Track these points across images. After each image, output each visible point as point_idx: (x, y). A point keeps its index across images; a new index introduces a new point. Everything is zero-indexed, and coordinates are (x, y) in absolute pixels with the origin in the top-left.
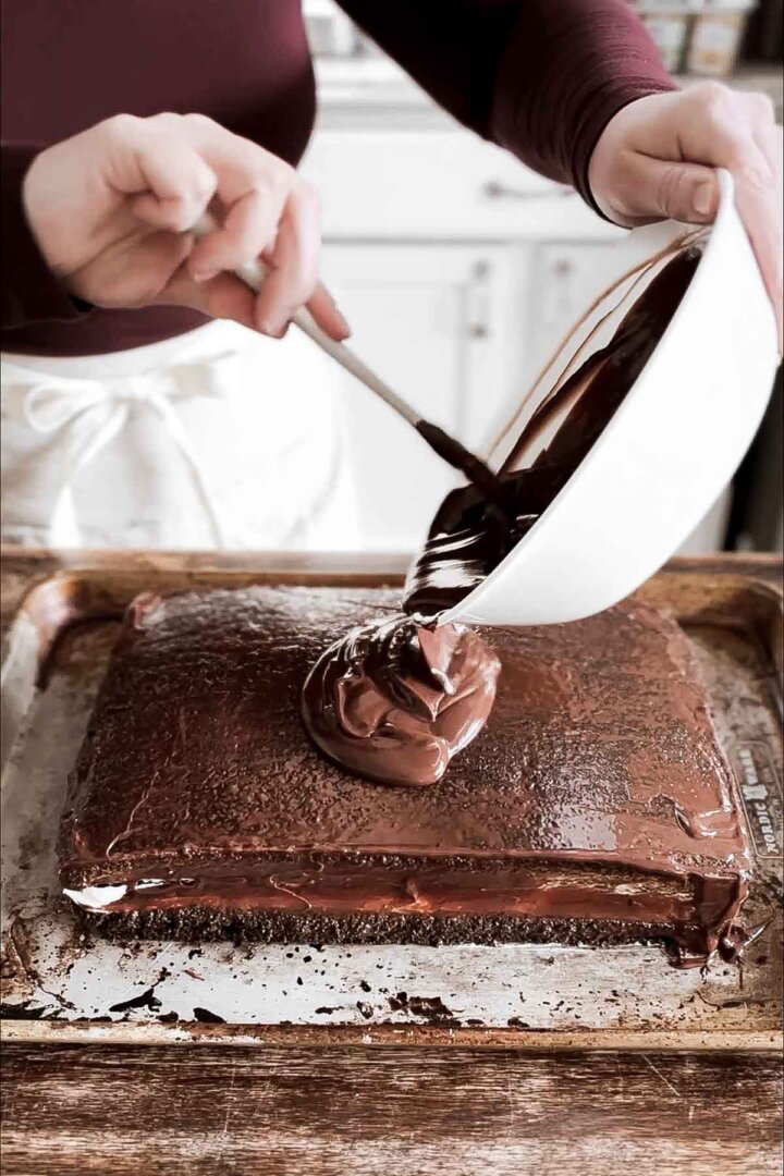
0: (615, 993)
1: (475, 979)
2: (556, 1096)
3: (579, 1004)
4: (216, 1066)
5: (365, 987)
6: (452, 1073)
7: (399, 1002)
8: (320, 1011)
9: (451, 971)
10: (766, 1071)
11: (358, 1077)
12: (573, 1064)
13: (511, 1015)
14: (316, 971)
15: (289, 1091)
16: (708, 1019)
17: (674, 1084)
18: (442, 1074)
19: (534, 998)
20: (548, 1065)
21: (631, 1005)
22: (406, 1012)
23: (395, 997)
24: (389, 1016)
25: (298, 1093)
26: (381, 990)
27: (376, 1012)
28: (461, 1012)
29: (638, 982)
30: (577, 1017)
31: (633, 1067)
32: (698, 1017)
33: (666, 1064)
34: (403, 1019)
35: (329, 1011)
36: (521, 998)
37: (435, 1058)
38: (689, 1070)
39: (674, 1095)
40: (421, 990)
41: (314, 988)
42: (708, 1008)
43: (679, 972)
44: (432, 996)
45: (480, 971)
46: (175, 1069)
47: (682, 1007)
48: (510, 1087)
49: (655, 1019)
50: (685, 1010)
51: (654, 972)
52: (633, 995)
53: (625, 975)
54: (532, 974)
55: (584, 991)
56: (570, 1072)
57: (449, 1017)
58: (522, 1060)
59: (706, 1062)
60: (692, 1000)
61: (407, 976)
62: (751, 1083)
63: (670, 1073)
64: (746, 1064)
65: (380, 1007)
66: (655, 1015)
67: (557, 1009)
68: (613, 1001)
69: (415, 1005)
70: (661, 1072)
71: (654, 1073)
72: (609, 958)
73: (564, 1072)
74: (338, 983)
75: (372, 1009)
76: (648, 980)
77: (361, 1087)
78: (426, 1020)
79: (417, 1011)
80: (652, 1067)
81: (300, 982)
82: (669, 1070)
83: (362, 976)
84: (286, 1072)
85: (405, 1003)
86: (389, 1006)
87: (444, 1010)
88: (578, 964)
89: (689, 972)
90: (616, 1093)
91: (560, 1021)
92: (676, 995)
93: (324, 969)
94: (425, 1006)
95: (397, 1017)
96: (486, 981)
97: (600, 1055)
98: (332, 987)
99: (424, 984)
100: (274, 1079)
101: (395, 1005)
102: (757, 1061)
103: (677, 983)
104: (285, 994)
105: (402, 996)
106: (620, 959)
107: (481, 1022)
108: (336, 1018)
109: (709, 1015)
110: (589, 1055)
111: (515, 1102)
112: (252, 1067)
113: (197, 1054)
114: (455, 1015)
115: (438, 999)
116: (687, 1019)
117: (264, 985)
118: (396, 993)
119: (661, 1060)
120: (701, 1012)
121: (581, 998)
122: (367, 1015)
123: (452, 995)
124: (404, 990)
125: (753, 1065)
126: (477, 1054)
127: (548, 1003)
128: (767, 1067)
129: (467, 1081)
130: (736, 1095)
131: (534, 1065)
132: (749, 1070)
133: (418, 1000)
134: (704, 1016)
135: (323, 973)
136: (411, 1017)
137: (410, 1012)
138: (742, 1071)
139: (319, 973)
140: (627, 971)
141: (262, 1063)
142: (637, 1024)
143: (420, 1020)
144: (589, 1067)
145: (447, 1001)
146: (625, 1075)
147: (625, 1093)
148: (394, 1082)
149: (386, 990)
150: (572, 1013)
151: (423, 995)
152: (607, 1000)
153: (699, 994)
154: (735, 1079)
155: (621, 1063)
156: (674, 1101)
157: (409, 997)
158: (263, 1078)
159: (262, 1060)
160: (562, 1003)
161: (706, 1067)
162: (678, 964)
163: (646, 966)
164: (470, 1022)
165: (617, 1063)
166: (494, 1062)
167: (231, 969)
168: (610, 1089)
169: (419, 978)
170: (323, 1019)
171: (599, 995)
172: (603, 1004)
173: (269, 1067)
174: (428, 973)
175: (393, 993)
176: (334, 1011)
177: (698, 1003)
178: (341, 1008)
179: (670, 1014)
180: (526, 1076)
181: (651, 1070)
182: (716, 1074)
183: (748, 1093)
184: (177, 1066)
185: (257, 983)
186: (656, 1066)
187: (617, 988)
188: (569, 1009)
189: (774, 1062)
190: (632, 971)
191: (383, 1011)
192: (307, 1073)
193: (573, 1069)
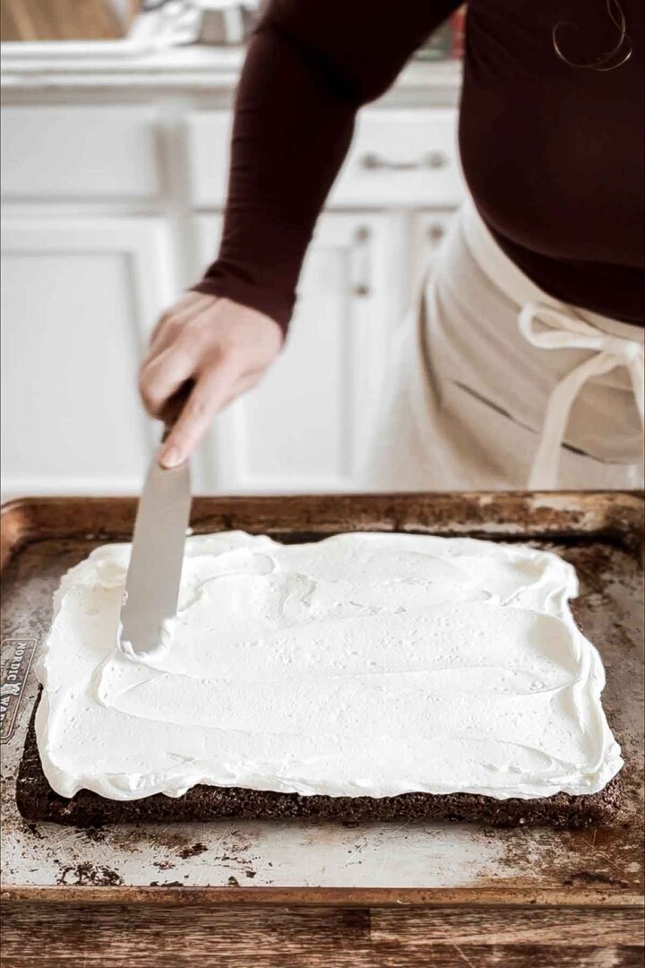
4: (69, 959)
10: (566, 959)
12: (391, 954)
20: (368, 955)
31: (446, 956)
33: (476, 953)
37: (268, 949)
38: (496, 958)
46: (32, 962)
56: (388, 961)
58: (345, 951)
59: (512, 950)
63: (479, 961)
64: (548, 952)
70: (471, 960)
71: (464, 961)
73: (382, 961)
80: (463, 956)
82: (478, 958)
84: (132, 963)
97: (417, 946)
102: (557, 949)
110: (406, 946)
112: (102, 959)
113: (52, 947)
119: (470, 949)
125: (554, 953)
126: (305, 946)
128: (567, 955)
131: (356, 955)
132: (551, 957)
138: (543, 958)
141: (112, 956)
144: (406, 956)
146: (439, 962)
154: (537, 965)
155: (435, 952)
159: (111, 953)
161: (512, 956)
165: (430, 953)
166: (320, 952)
173: (116, 960)
180: (350, 964)
181: (462, 959)
182: (520, 961)
184: (35, 959)
186: (466, 955)
189: (574, 951)
192: (151, 964)
193: (390, 959)
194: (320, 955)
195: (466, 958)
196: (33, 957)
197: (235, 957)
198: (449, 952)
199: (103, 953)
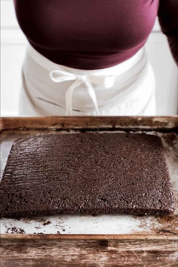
2: (109, 262)
6: (81, 257)
10: (166, 255)
11: (55, 258)
12: (114, 254)
15: (37, 262)
17: (141, 258)
18: (78, 257)
20: (107, 254)
25: (39, 263)
31: (130, 254)
33: (139, 253)
37: (77, 253)
38: (145, 255)
39: (140, 262)
48: (97, 260)
58: (100, 253)
59: (150, 252)
62: (161, 258)
63: (140, 255)
64: (160, 252)
70: (138, 255)
71: (136, 256)
73: (111, 256)
77: (57, 261)
84: (36, 257)
90: (125, 261)
97: (121, 251)
100: (32, 259)
110: (118, 251)
111: (98, 264)
113: (12, 253)
119: (137, 252)
125: (162, 253)
128: (166, 253)
129: (85, 259)
130: (157, 261)
131: (103, 254)
138: (159, 254)
144: (118, 254)
146: (128, 256)
147: (127, 261)
148: (65, 259)
154: (157, 257)
155: (127, 253)
156: (140, 263)
158: (30, 259)
159: (30, 254)
161: (150, 254)
165: (125, 253)
168: (124, 260)
173: (31, 256)
180: (101, 257)
182: (152, 255)
183: (160, 261)
184: (7, 256)
186: (136, 253)
189: (168, 252)
192: (42, 257)
193: (114, 255)
194: (93, 254)
195: (136, 255)
196: (6, 256)
197: (67, 255)
198: (131, 253)
199: (27, 254)
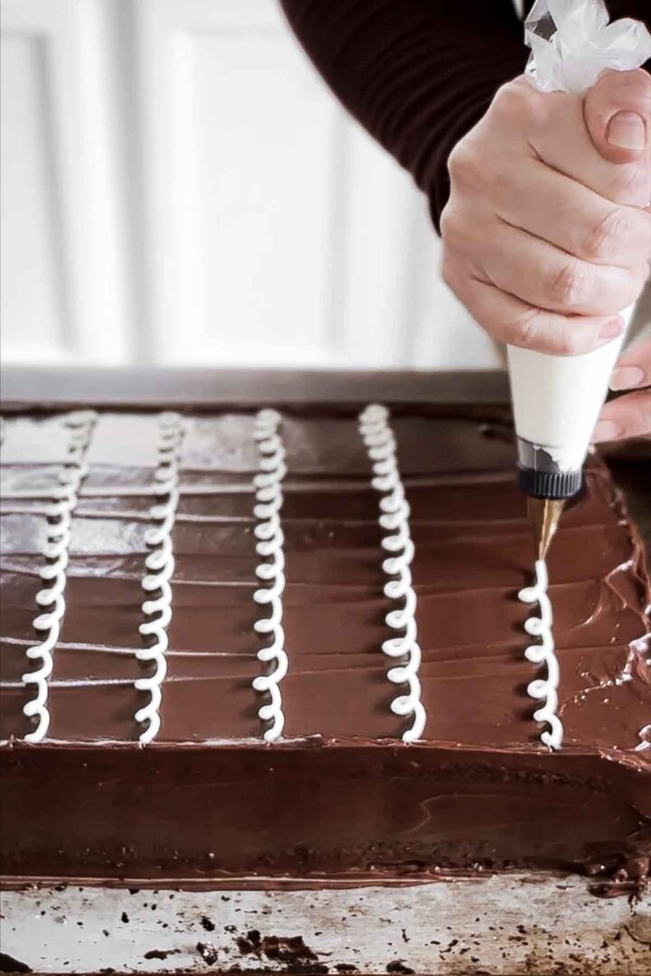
0: (521, 929)
1: (347, 915)
3: (476, 943)
5: (208, 925)
7: (251, 943)
8: (150, 956)
9: (316, 904)
13: (391, 957)
14: (145, 905)
16: (638, 961)
19: (420, 936)
21: (543, 944)
22: (259, 955)
23: (245, 937)
24: (238, 960)
26: (227, 929)
27: (222, 956)
28: (327, 955)
29: (551, 916)
30: (475, 960)
32: (626, 958)
34: (255, 965)
35: (161, 955)
36: (404, 936)
40: (279, 927)
41: (142, 927)
42: (638, 946)
43: (602, 902)
44: (291, 935)
45: (352, 903)
47: (605, 946)
49: (570, 962)
50: (610, 950)
51: (570, 902)
52: (544, 931)
53: (535, 906)
54: (417, 907)
55: (483, 928)
57: (313, 962)
60: (618, 937)
61: (260, 910)
65: (226, 950)
66: (572, 956)
67: (449, 950)
68: (519, 939)
69: (271, 946)
72: (514, 884)
74: (173, 920)
75: (216, 953)
76: (563, 913)
78: (285, 966)
79: (273, 954)
81: (125, 919)
83: (204, 911)
85: (258, 945)
86: (237, 948)
87: (307, 953)
88: (475, 893)
89: (616, 901)
91: (453, 965)
92: (598, 931)
93: (155, 902)
94: (282, 948)
95: (248, 963)
96: (360, 916)
98: (165, 926)
99: (281, 920)
101: (244, 947)
103: (600, 916)
104: (107, 934)
105: (254, 935)
106: (529, 886)
107: (352, 968)
108: (171, 964)
109: (640, 956)
114: (321, 959)
115: (299, 940)
116: (613, 962)
117: (80, 924)
118: (246, 931)
120: (629, 952)
121: (479, 936)
122: (210, 960)
123: (317, 934)
124: (255, 928)
127: (437, 943)
133: (274, 940)
134: (633, 957)
135: (154, 907)
136: (266, 962)
137: (264, 956)
139: (149, 908)
140: (536, 902)
142: (547, 967)
143: (277, 966)
145: (310, 942)
149: (233, 929)
150: (468, 956)
151: (280, 934)
152: (511, 938)
153: (626, 928)
157: (262, 936)
160: (455, 942)
162: (600, 892)
163: (561, 895)
164: (340, 967)
167: (38, 903)
169: (274, 911)
170: (155, 966)
171: (501, 932)
172: (506, 943)
174: (286, 906)
175: (242, 932)
176: (168, 956)
177: (627, 942)
178: (178, 951)
179: (590, 956)
185: (70, 922)
187: (525, 922)
188: (464, 951)
190: (543, 902)
191: (230, 955)
